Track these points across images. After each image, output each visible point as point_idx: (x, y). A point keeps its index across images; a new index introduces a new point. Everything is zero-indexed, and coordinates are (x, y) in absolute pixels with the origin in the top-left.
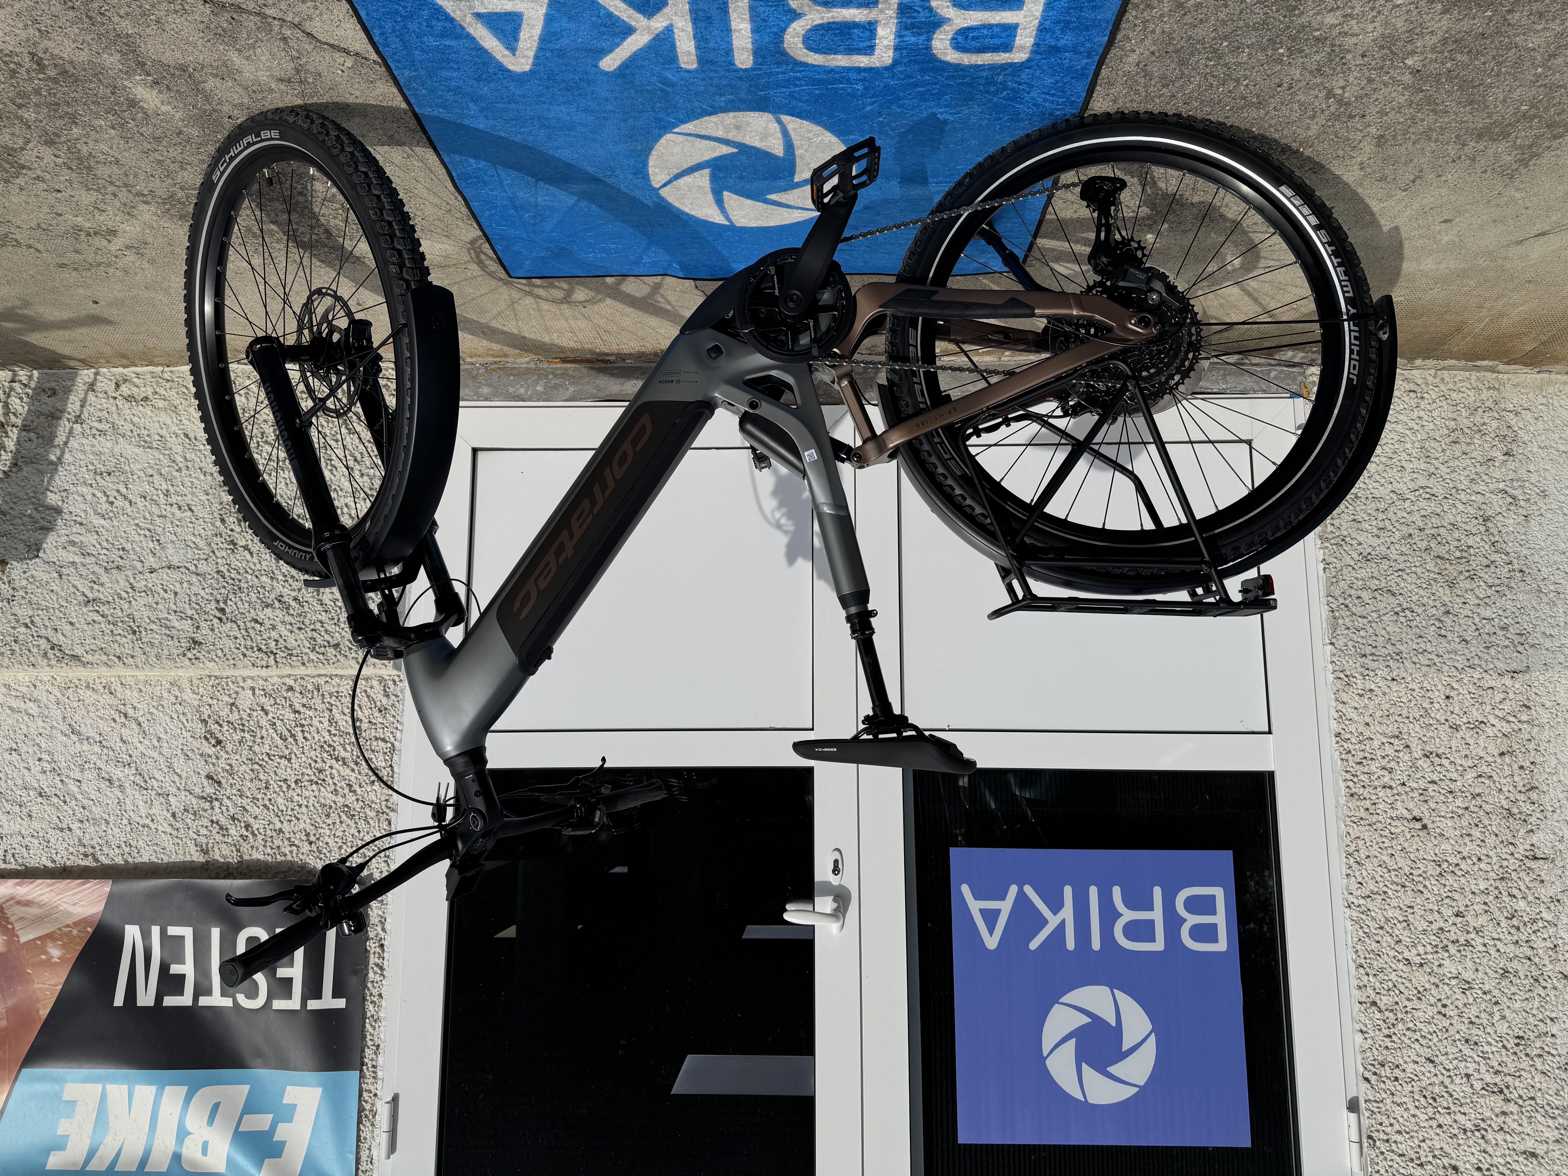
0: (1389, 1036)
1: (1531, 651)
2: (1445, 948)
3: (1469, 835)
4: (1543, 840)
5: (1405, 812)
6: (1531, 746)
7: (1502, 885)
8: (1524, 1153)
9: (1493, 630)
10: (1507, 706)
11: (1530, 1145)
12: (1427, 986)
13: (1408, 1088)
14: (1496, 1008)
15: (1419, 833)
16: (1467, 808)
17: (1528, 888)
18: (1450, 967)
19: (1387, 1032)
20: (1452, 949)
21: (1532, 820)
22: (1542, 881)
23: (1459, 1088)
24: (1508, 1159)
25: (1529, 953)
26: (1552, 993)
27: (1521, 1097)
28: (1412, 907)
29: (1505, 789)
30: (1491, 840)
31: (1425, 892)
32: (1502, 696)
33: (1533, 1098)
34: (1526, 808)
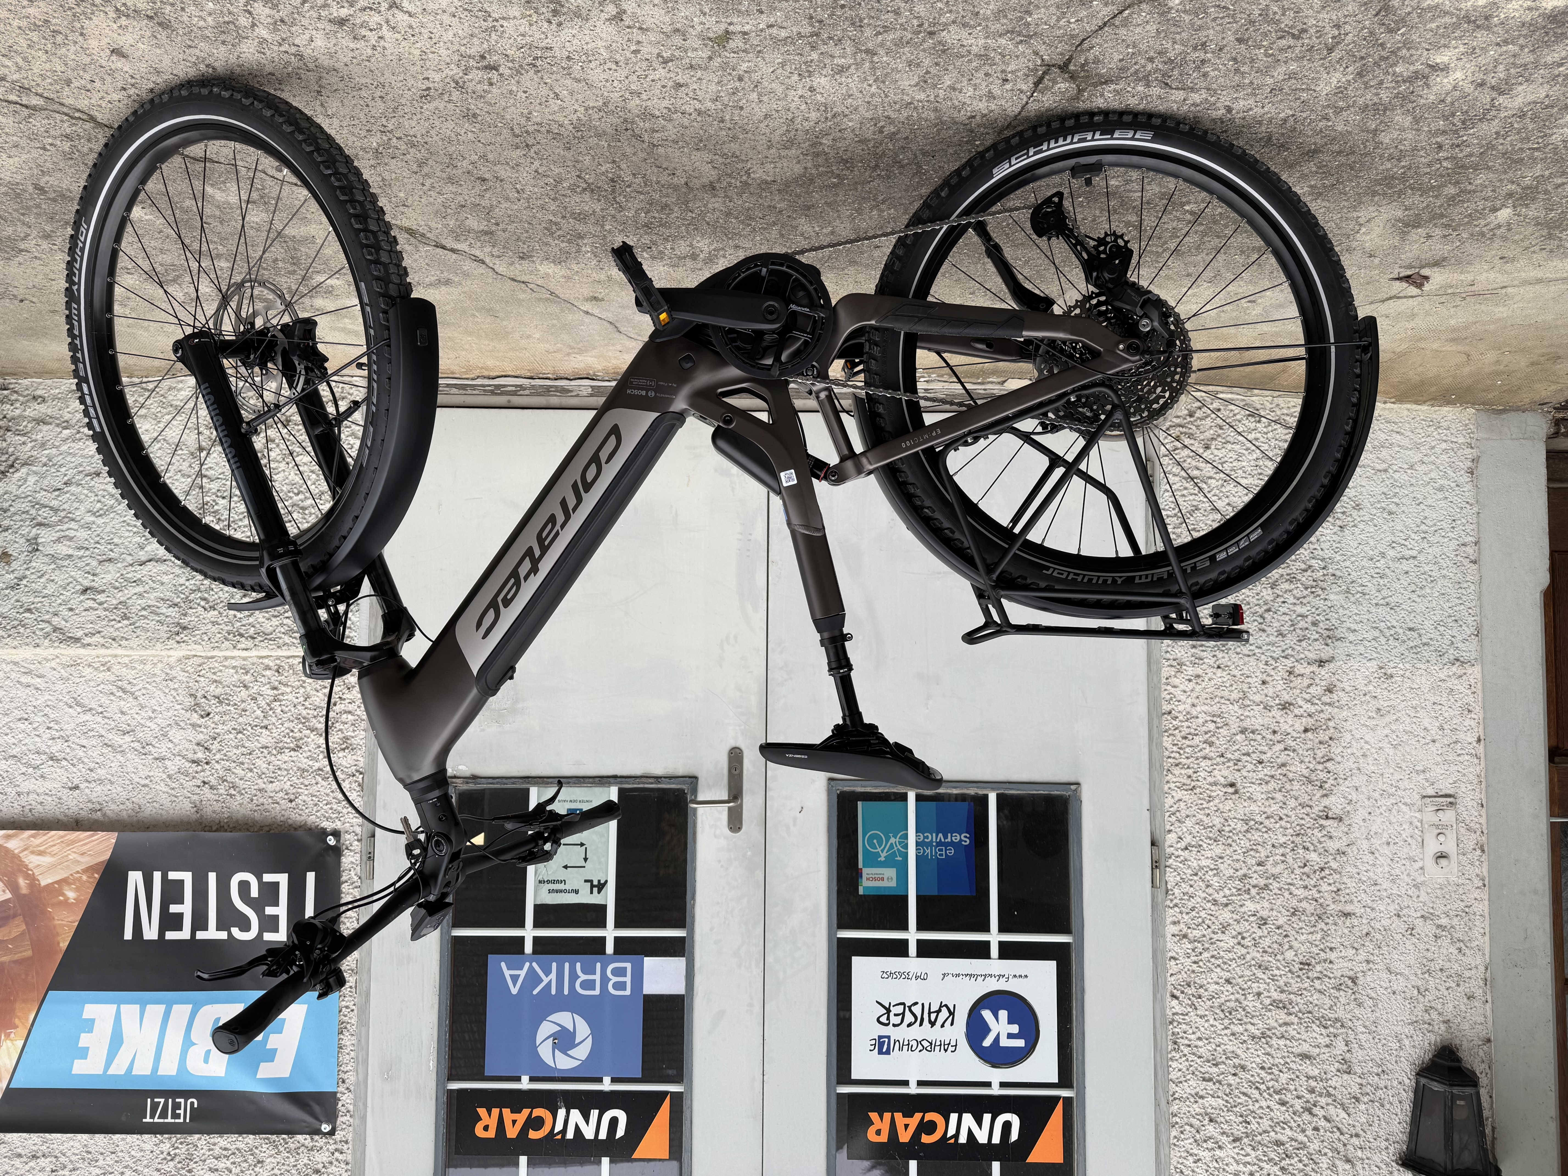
0: (1195, 962)
1: (1338, 643)
2: (1248, 891)
3: (1273, 799)
4: (1336, 803)
5: (1222, 780)
6: (1331, 724)
7: (1298, 840)
8: (1299, 1055)
9: (1306, 625)
10: (1312, 690)
11: (1305, 1048)
12: (1231, 921)
13: (1209, 1003)
14: (1286, 940)
15: (1233, 797)
16: (1272, 777)
17: (1320, 842)
18: (1250, 906)
19: (1195, 959)
20: (1253, 891)
21: (1327, 786)
22: (1331, 837)
23: (1251, 1003)
24: (1288, 1060)
25: (1317, 895)
26: (1334, 927)
27: (1300, 1011)
28: (1221, 858)
29: (1307, 760)
30: (1292, 803)
31: (1234, 844)
32: (1309, 682)
33: (1310, 1012)
34: (1322, 775)
